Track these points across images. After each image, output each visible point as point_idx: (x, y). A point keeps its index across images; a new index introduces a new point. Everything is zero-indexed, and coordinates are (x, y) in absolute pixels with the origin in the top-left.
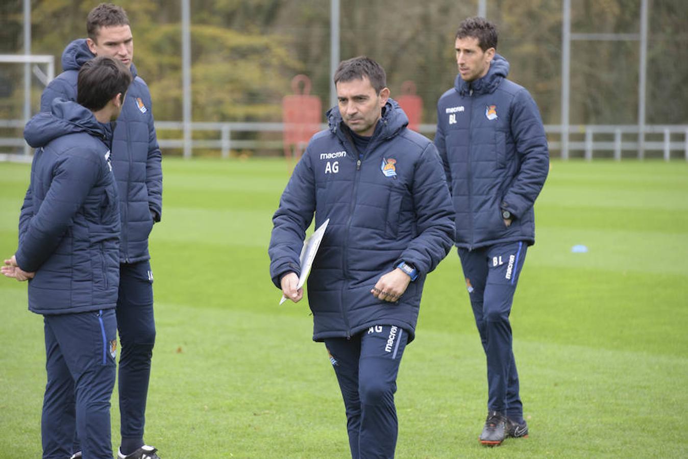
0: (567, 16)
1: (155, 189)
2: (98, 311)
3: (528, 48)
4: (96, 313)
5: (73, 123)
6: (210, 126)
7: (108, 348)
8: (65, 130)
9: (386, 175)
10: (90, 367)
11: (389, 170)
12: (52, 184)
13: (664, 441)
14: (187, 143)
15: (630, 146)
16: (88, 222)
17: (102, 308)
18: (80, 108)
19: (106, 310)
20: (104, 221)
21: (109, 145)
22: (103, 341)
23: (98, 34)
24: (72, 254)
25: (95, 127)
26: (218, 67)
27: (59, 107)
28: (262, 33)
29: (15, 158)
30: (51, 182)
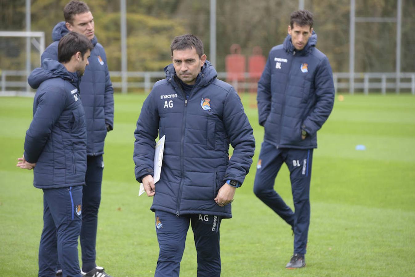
0: (353, 8)
1: (108, 111)
2: (69, 187)
3: (330, 27)
4: (68, 189)
5: (52, 72)
6: (138, 74)
7: (75, 210)
8: (47, 77)
9: (204, 109)
10: (64, 221)
11: (205, 106)
12: (37, 109)
13: (411, 263)
14: (124, 85)
15: (391, 85)
16: (62, 131)
17: (72, 186)
18: (57, 63)
19: (74, 187)
20: (72, 131)
22: (71, 205)
23: (73, 19)
24: (54, 152)
25: (65, 74)
26: (142, 39)
27: (46, 63)
28: (170, 18)
29: (21, 94)
30: (37, 107)
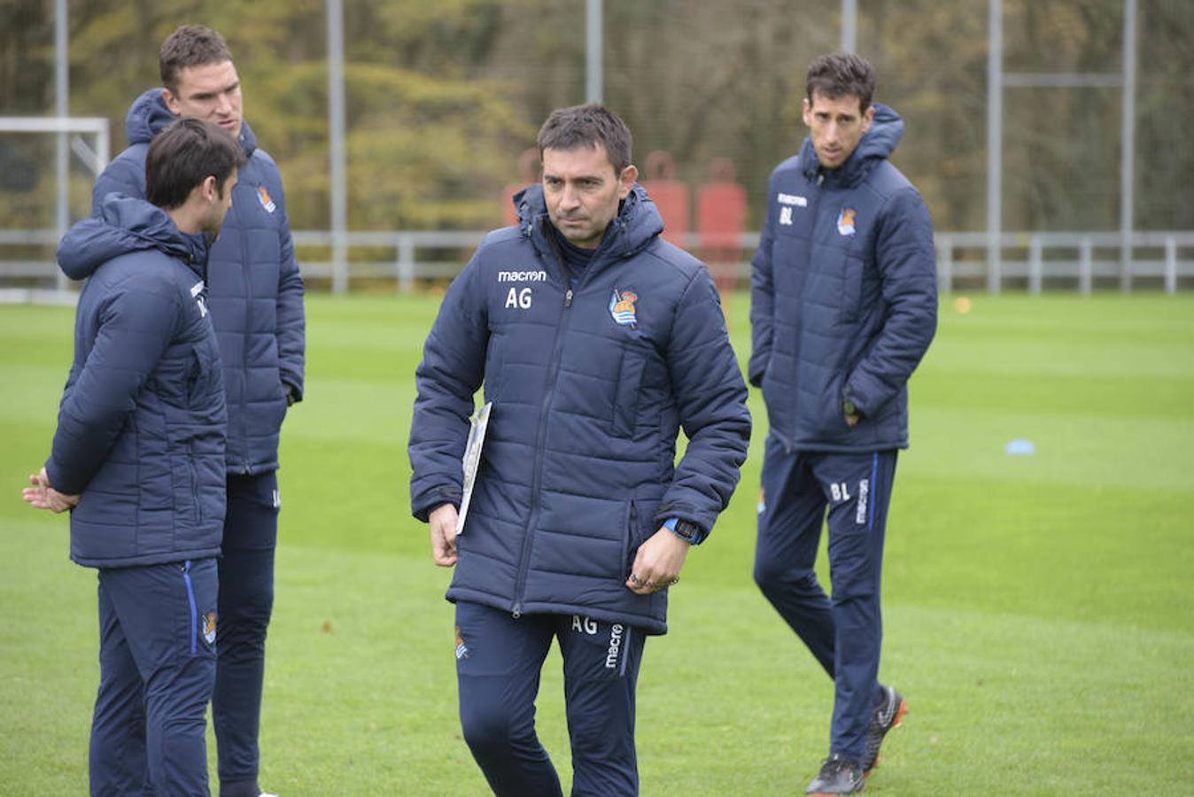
0: (996, 46)
1: (290, 346)
2: (182, 563)
3: (929, 100)
4: (179, 566)
5: (135, 233)
6: (379, 239)
7: (200, 627)
8: (122, 246)
9: (618, 321)
10: (168, 660)
11: (623, 312)
12: (97, 340)
13: (1167, 780)
14: (338, 269)
15: (1106, 269)
16: (164, 404)
17: (191, 557)
18: (149, 208)
19: (196, 561)
20: (192, 403)
21: (201, 271)
22: (190, 614)
23: (179, 81)
24: (139, 463)
25: (174, 240)
26: (391, 137)
27: (114, 207)
28: (469, 77)
29: (41, 297)
30: (96, 336)
